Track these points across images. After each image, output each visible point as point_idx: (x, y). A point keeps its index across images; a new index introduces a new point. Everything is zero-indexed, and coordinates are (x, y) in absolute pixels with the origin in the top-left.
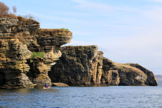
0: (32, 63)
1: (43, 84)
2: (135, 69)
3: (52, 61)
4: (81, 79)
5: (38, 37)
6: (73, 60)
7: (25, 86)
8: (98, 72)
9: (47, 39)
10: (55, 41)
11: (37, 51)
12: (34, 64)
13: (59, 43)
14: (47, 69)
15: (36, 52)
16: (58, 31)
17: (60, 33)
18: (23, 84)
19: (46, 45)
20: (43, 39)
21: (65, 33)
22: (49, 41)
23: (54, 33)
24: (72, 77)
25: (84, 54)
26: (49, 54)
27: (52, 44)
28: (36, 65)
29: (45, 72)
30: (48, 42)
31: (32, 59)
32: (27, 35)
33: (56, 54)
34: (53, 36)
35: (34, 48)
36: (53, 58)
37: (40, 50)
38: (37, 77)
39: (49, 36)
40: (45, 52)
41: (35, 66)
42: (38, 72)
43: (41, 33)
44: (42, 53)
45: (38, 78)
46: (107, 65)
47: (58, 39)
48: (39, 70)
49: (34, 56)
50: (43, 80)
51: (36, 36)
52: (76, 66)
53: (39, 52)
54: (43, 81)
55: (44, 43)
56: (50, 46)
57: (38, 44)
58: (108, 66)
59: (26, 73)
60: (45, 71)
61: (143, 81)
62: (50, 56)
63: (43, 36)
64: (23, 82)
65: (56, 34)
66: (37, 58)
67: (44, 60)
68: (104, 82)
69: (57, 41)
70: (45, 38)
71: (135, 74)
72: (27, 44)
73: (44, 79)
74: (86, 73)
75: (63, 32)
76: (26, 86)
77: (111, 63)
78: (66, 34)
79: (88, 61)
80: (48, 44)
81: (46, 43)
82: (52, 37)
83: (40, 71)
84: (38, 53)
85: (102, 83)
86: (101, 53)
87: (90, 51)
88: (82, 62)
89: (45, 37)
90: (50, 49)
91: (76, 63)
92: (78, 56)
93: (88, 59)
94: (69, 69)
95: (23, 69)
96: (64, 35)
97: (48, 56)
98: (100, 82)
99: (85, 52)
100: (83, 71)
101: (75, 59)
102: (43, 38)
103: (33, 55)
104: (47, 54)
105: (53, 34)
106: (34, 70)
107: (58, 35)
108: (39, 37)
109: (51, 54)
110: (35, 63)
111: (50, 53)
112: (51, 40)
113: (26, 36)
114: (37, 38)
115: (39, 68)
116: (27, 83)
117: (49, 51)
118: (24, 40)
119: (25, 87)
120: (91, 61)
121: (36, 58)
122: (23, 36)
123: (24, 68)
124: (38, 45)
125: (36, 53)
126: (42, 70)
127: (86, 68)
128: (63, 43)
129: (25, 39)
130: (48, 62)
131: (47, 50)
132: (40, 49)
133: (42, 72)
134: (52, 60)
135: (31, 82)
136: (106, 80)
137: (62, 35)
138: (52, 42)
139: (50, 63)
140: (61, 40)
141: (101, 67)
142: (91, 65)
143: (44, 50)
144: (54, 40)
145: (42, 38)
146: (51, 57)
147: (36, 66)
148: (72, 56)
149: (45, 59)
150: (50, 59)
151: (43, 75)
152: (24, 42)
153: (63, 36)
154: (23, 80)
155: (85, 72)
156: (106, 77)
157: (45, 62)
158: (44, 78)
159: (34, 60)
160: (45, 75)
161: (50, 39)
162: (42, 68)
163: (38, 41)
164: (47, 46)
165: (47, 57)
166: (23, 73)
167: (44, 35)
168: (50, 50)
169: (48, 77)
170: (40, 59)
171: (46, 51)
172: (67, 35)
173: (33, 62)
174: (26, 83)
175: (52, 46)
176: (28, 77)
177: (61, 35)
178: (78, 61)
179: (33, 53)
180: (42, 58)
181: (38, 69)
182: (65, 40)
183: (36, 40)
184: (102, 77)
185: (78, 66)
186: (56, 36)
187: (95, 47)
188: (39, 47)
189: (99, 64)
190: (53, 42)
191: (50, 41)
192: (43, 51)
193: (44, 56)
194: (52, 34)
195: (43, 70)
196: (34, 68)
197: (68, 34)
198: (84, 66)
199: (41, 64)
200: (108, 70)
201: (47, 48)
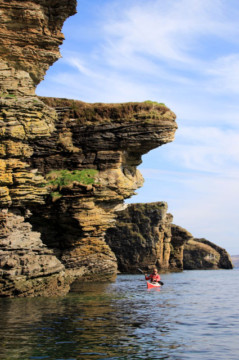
0: (59, 201)
1: (93, 270)
2: (202, 245)
3: (118, 197)
4: (141, 260)
5: (74, 124)
6: (126, 227)
7: (20, 281)
8: (164, 249)
9: (103, 132)
10: (129, 136)
11: (73, 166)
12: (65, 206)
13: (139, 141)
14: (104, 221)
15: (70, 170)
16: (136, 107)
17: (142, 113)
18: (12, 272)
19: (101, 149)
20: (90, 131)
21: (157, 111)
22: (110, 135)
23: (124, 111)
24: (125, 257)
25: (145, 217)
26: (109, 173)
27: (117, 144)
28: (70, 207)
29: (100, 231)
30: (105, 139)
31: (57, 190)
32: (35, 22)
33: (130, 176)
34: (120, 123)
35: (64, 159)
36: (124, 186)
37: (82, 164)
38: (74, 247)
39: (109, 120)
40: (99, 169)
41: (67, 211)
42: (78, 232)
43: (83, 113)
44: (89, 171)
45: (78, 249)
46: (179, 236)
47: (136, 129)
48: (82, 224)
49: (62, 180)
50: (94, 257)
51: (68, 123)
52: (131, 237)
53: (80, 169)
54: (93, 259)
55: (94, 141)
56: (112, 152)
57: (75, 145)
58: (180, 238)
59: (29, 212)
60: (97, 227)
61: (215, 263)
62: (114, 181)
63: (89, 123)
64: (11, 262)
65: (130, 116)
66: (75, 185)
67: (96, 192)
68: (174, 264)
69: (135, 135)
70: (96, 128)
71: (203, 253)
72: (34, 72)
73: (97, 252)
74: (149, 248)
75: (151, 111)
76: (29, 283)
77: (185, 233)
78: (160, 116)
79: (152, 229)
80: (107, 144)
81: (101, 143)
82: (118, 125)
83: (85, 229)
84: (77, 172)
85: (171, 265)
86: (170, 217)
87: (155, 212)
88: (142, 231)
89: (97, 123)
90: (113, 161)
91: (132, 232)
92: (134, 221)
93: (152, 225)
94: (119, 243)
95: (9, 186)
96: (154, 118)
97: (107, 179)
98: (168, 264)
99: (147, 214)
100: (144, 246)
101: (129, 226)
102: (92, 127)
103: (61, 176)
104: (105, 174)
105: (120, 114)
106: (64, 226)
107: (136, 117)
108: (78, 126)
109: (117, 176)
110: (67, 203)
111: (113, 171)
112: (116, 133)
113: (27, 28)
114: (72, 127)
115: (81, 217)
116: (34, 267)
117: (110, 167)
118: (19, 50)
119: (19, 287)
120: (157, 229)
121: (70, 185)
122: (14, 29)
123: (15, 184)
124: (76, 150)
125: (68, 172)
126: (89, 223)
127: (149, 241)
128: (152, 141)
129: (23, 43)
130: (108, 199)
131: (104, 162)
132: (81, 161)
133: (89, 232)
134: (119, 194)
135: (54, 258)
136: (177, 261)
137: (149, 117)
138: (119, 139)
139: (113, 202)
140: (146, 133)
141: (169, 240)
142: (157, 235)
143: (94, 163)
144: (126, 131)
145: (88, 127)
146: (116, 184)
147: (71, 212)
148: (124, 221)
149: (99, 188)
150: (114, 189)
151: (93, 240)
152: (16, 58)
153: (150, 121)
154: (13, 246)
155: (147, 248)
156: (177, 256)
157: (99, 197)
158: (97, 249)
159: (65, 191)
160: (97, 241)
161: (111, 131)
162: (89, 218)
163: (74, 137)
164: (102, 152)
165: (104, 183)
166: (12, 208)
167: (93, 120)
168: (113, 164)
169: (107, 247)
170: (84, 190)
171: (100, 165)
172: (164, 119)
173: (62, 198)
174: (30, 268)
175: (118, 152)
176: (39, 234)
177: (144, 118)
178: (134, 230)
179: (62, 171)
180: (89, 187)
181: (77, 222)
182: (159, 133)
183: (70, 134)
184: (172, 256)
185: (136, 237)
186: (131, 122)
187: (163, 205)
188: (79, 153)
189: (166, 235)
190: (121, 139)
191: (113, 135)
192: (92, 166)
193: (96, 181)
194: (117, 116)
195: (94, 226)
196: (64, 219)
197: (165, 115)
198: (145, 237)
199: (87, 204)
200: (181, 245)
201: (103, 158)
